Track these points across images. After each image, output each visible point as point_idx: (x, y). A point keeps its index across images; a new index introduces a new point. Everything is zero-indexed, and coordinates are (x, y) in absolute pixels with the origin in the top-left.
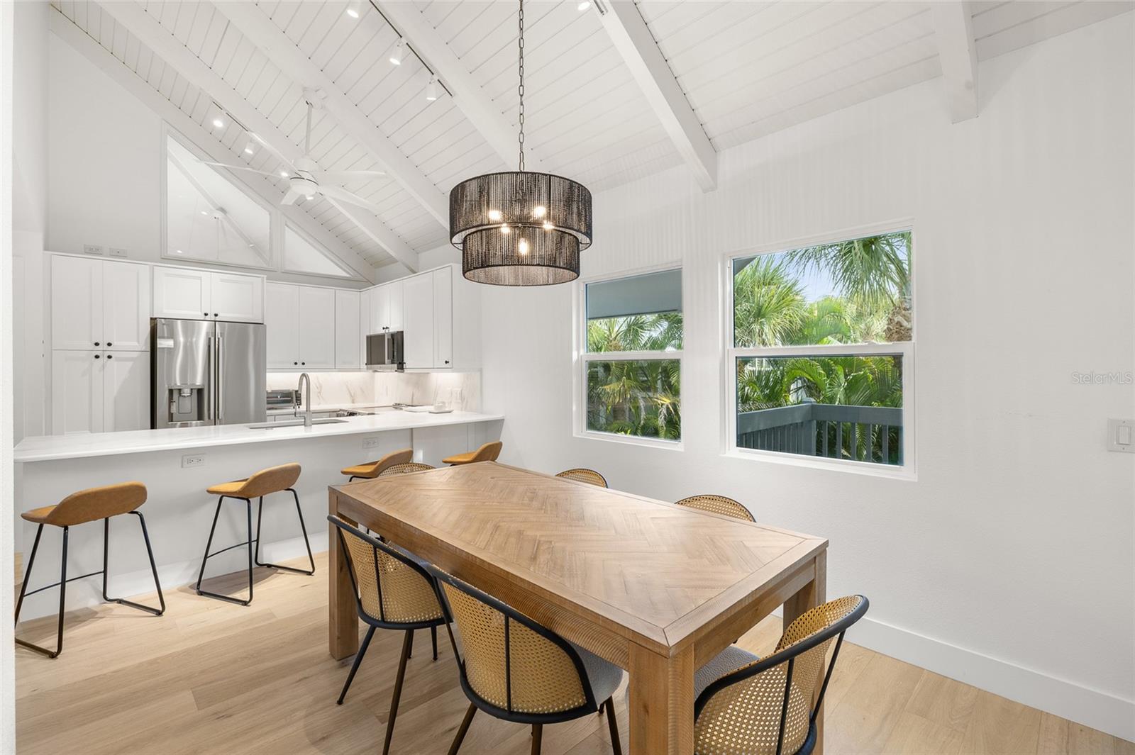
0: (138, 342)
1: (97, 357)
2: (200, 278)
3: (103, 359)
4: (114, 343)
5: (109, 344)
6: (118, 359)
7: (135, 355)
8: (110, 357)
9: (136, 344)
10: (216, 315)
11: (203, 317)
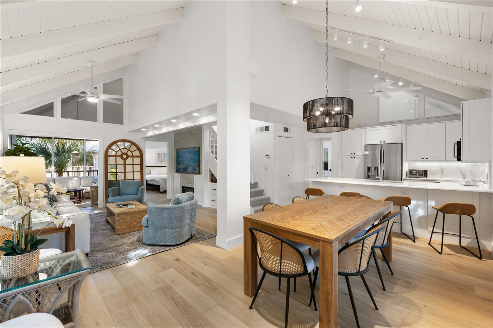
0: (362, 152)
1: (352, 157)
2: (379, 130)
3: (353, 158)
4: (356, 153)
5: (355, 154)
6: (357, 158)
7: (361, 156)
8: (355, 157)
9: (361, 153)
10: (384, 142)
11: (380, 143)
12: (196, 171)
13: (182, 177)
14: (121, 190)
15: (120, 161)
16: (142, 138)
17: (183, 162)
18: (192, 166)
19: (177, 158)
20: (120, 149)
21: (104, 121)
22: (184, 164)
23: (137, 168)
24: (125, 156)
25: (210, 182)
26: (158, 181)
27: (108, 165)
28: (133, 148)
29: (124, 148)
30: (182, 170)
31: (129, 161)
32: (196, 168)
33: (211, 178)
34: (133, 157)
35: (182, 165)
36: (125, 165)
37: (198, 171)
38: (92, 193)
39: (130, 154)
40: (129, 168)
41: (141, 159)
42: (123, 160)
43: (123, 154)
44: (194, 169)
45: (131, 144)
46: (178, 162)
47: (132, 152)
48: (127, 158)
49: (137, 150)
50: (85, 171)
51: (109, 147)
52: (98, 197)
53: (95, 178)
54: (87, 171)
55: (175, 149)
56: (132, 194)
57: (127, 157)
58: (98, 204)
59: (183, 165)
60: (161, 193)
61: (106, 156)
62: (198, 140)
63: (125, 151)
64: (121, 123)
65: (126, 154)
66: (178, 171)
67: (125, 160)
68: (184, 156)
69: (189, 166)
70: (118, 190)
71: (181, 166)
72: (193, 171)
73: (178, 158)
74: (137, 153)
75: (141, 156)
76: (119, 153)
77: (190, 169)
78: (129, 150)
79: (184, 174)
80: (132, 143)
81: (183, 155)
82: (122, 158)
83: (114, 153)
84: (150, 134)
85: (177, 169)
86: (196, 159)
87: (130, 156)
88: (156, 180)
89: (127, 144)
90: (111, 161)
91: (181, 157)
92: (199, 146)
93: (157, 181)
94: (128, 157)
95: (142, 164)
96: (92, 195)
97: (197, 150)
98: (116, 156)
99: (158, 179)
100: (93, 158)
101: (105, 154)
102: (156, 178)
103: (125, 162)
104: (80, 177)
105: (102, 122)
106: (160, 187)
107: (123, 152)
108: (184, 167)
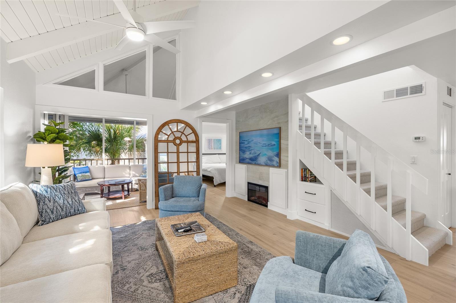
12: (275, 163)
13: (248, 170)
14: (175, 189)
15: (173, 148)
16: (198, 117)
17: (251, 149)
18: (266, 155)
19: (240, 143)
20: (172, 132)
21: (154, 96)
22: (253, 152)
23: (193, 157)
24: (178, 142)
25: (300, 181)
26: (212, 172)
27: (158, 153)
28: (188, 131)
29: (177, 131)
30: (248, 160)
31: (183, 148)
32: (273, 159)
33: (302, 175)
34: (188, 142)
35: (248, 153)
36: (178, 153)
37: (277, 162)
38: (140, 188)
39: (184, 138)
40: (183, 157)
41: (197, 145)
42: (176, 147)
43: (176, 138)
44: (270, 159)
45: (185, 126)
46: (242, 149)
47: (186, 136)
48: (180, 144)
49: (192, 133)
50: (135, 159)
51: (160, 130)
52: (146, 192)
53: (144, 167)
54: (137, 159)
55: (236, 132)
56: (190, 196)
57: (180, 142)
58: (146, 202)
59: (250, 153)
60: (215, 186)
61: (157, 141)
62: (277, 117)
63: (178, 135)
64: (173, 97)
65: (180, 138)
66: (242, 161)
67: (178, 145)
68: (252, 141)
69: (260, 155)
70: (172, 190)
71: (247, 155)
72: (269, 162)
73: (242, 145)
74: (192, 138)
75: (197, 142)
76: (171, 138)
77: (262, 159)
78: (183, 133)
79: (250, 166)
80: (187, 125)
81: (250, 140)
82: (175, 144)
83: (165, 138)
84: (213, 108)
85: (241, 158)
86: (275, 145)
87: (185, 142)
88: (209, 170)
89: (181, 126)
90: (162, 146)
91: (246, 143)
92: (279, 126)
93: (210, 172)
94: (182, 142)
95: (198, 152)
96: (141, 190)
97: (276, 131)
98: (167, 141)
99: (211, 169)
100: (145, 145)
101: (155, 138)
102: (209, 168)
103: (178, 149)
104: (130, 165)
105: (152, 96)
106: (214, 180)
107: (176, 136)
108: (251, 156)
